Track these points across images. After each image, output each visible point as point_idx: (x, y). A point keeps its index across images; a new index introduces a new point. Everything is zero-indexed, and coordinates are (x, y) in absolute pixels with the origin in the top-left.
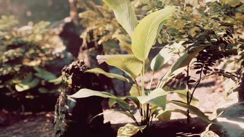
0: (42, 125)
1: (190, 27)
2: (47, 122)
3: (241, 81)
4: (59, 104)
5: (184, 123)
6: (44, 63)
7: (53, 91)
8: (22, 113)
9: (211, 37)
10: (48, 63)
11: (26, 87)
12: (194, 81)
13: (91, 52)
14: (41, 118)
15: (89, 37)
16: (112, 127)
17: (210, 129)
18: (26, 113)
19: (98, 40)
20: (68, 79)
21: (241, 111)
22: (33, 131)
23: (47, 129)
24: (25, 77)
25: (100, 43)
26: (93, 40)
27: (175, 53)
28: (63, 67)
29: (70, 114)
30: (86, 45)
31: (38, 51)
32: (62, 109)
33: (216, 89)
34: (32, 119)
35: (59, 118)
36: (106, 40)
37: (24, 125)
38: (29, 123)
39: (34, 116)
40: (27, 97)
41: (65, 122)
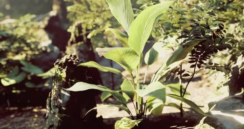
0: (31, 120)
1: (184, 21)
2: (35, 118)
3: (231, 76)
4: (52, 99)
5: (176, 116)
6: (29, 57)
8: (7, 109)
9: (206, 31)
10: (33, 57)
11: (12, 82)
12: (188, 75)
13: (80, 46)
14: (28, 114)
15: (77, 31)
16: (104, 121)
17: (205, 122)
18: (12, 109)
19: (87, 35)
20: (61, 73)
21: (233, 104)
22: (22, 126)
23: (36, 125)
24: (11, 71)
25: (89, 36)
26: (81, 34)
27: (169, 47)
28: (56, 60)
29: (64, 108)
30: (74, 39)
31: (22, 45)
32: (54, 103)
33: (203, 83)
34: (19, 114)
35: (52, 112)
36: (95, 34)
37: (12, 121)
38: (16, 118)
39: (21, 112)
40: (14, 91)
41: (58, 116)
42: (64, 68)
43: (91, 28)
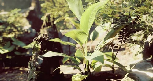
0: (18, 75)
1: (115, 13)
2: (21, 74)
3: (144, 47)
4: (32, 62)
5: (109, 73)
6: (17, 35)
7: (24, 54)
8: (3, 68)
10: (20, 36)
12: (117, 47)
13: (49, 29)
14: (16, 71)
15: (47, 19)
16: (65, 76)
17: (128, 76)
18: (6, 68)
19: (53, 22)
20: (38, 45)
21: (145, 65)
22: (12, 79)
23: (22, 78)
24: (5, 45)
25: (55, 23)
26: (50, 21)
27: (105, 30)
28: (34, 38)
29: (39, 68)
30: (45, 24)
31: (12, 28)
32: (33, 65)
33: (126, 52)
34: (11, 72)
35: (32, 70)
36: (59, 21)
37: (6, 76)
38: (9, 74)
39: (12, 70)
40: (7, 57)
41: (36, 73)
42: (40, 42)
43: (56, 17)
